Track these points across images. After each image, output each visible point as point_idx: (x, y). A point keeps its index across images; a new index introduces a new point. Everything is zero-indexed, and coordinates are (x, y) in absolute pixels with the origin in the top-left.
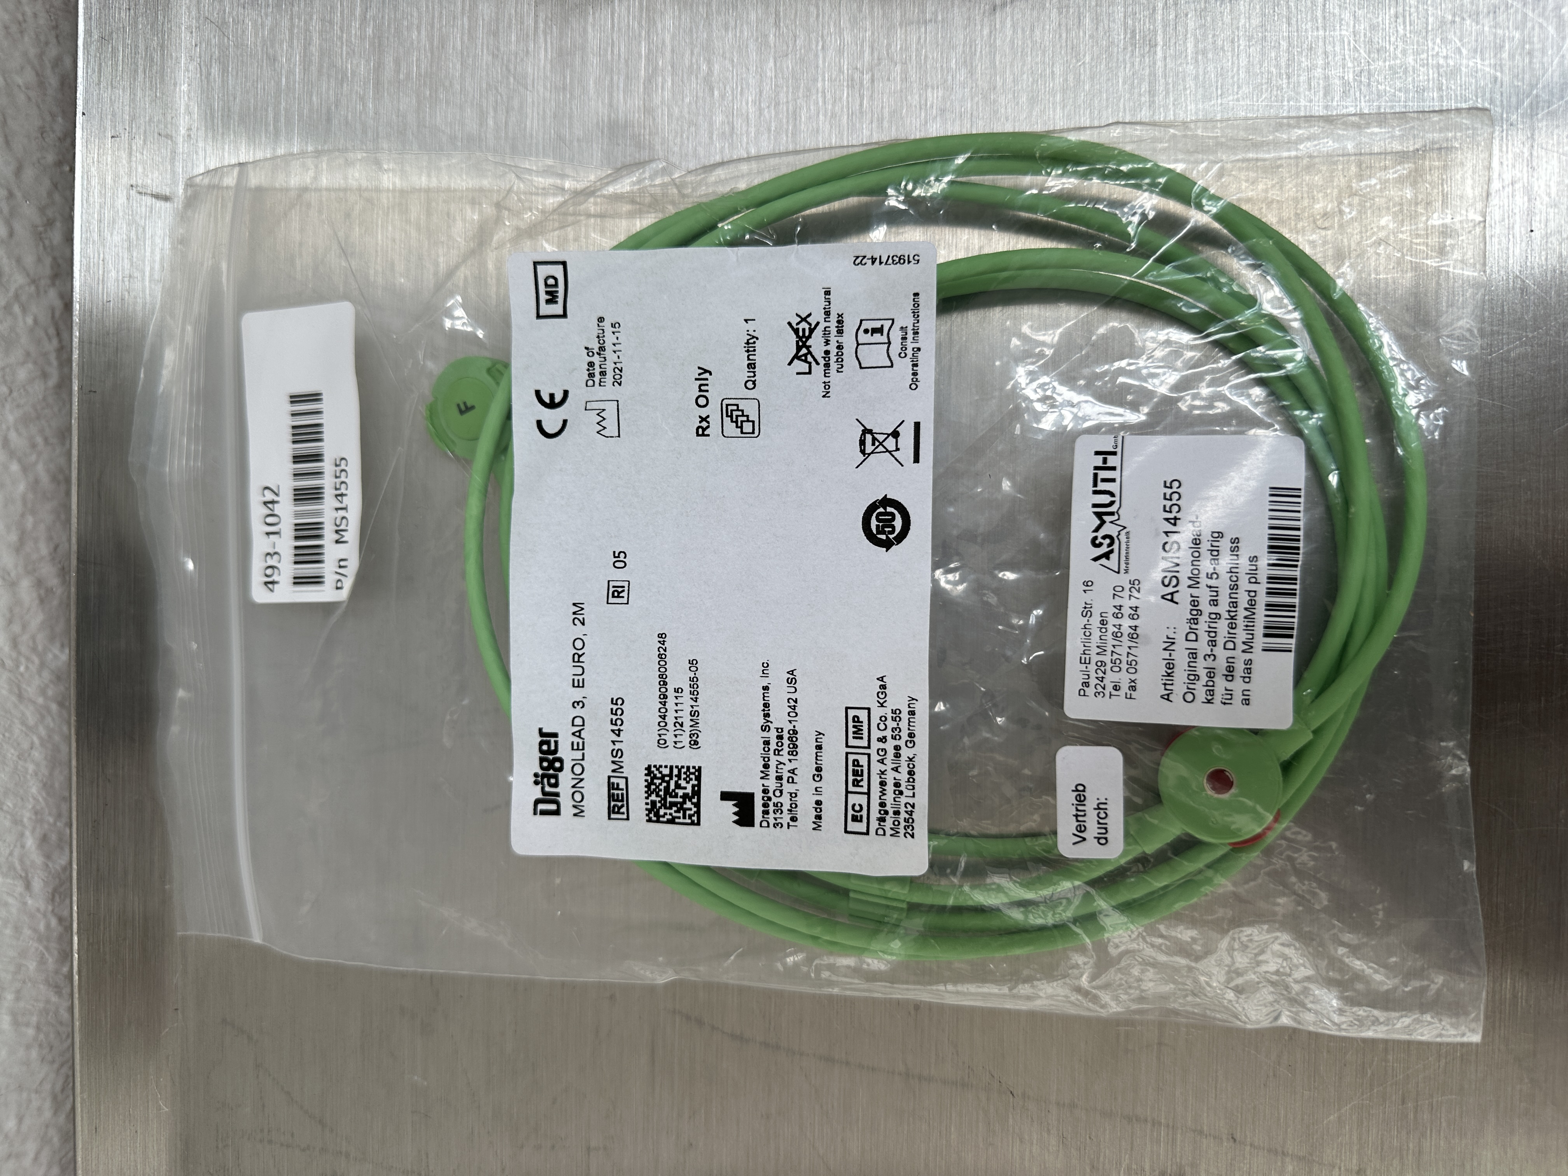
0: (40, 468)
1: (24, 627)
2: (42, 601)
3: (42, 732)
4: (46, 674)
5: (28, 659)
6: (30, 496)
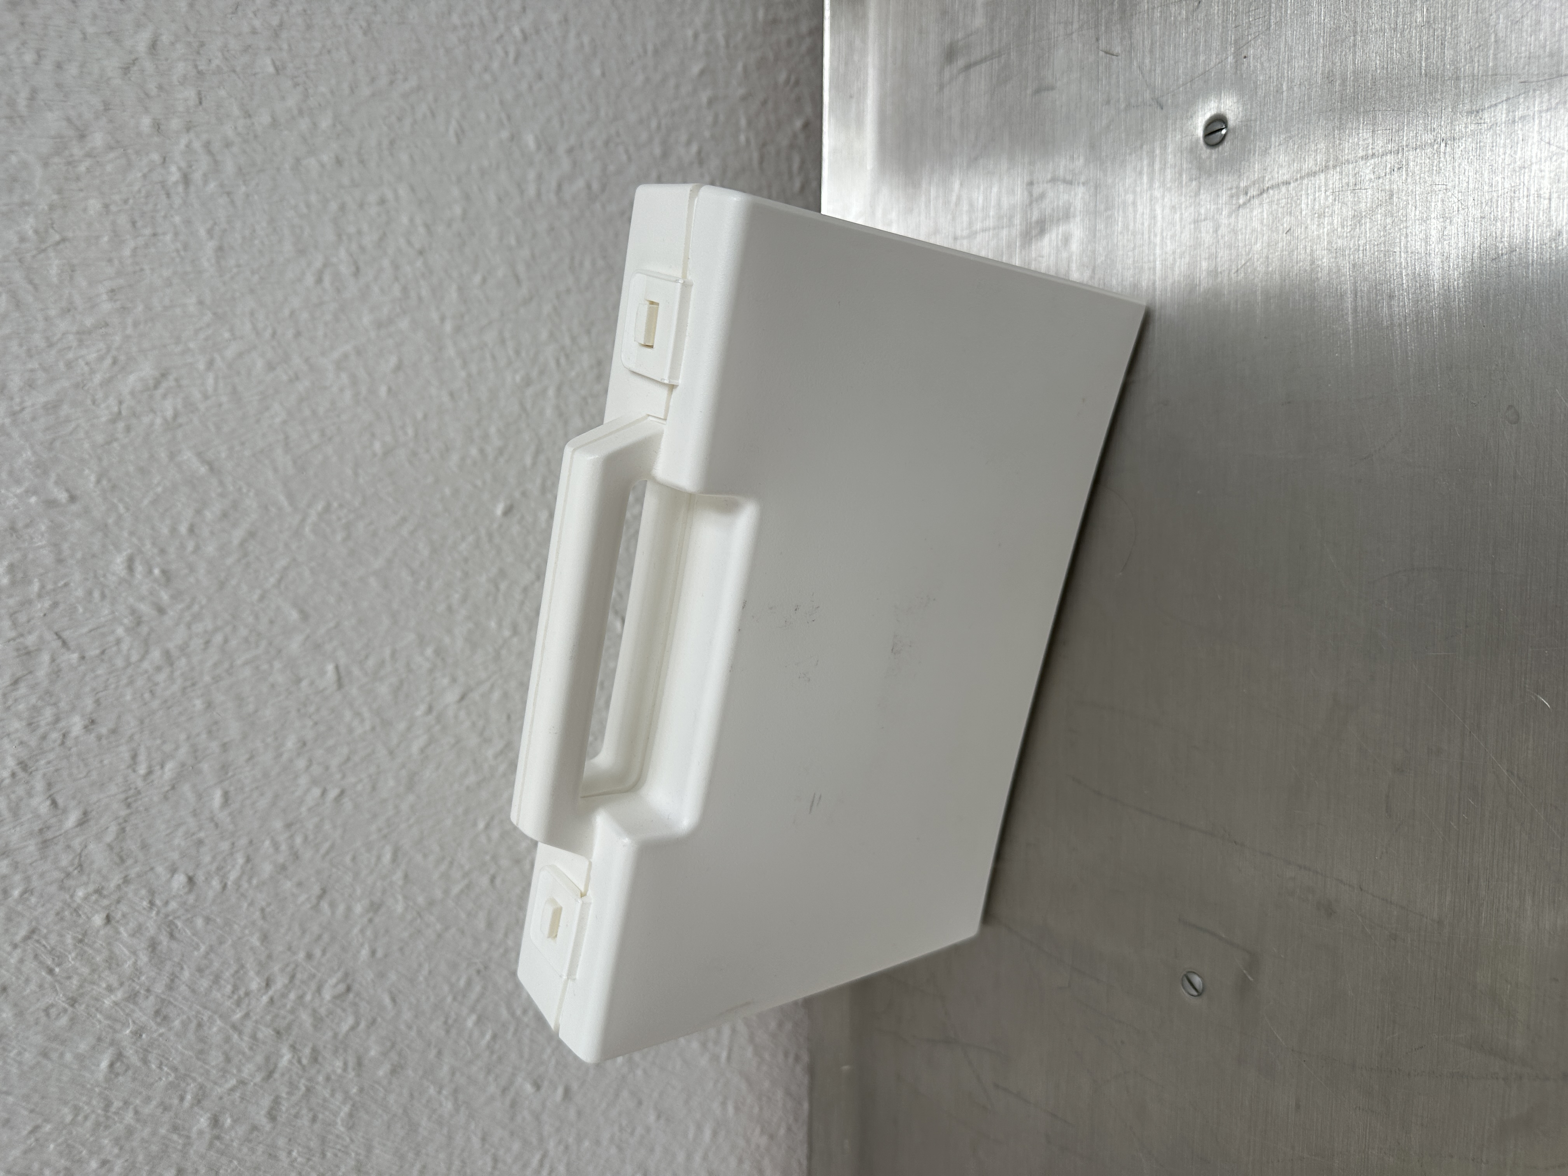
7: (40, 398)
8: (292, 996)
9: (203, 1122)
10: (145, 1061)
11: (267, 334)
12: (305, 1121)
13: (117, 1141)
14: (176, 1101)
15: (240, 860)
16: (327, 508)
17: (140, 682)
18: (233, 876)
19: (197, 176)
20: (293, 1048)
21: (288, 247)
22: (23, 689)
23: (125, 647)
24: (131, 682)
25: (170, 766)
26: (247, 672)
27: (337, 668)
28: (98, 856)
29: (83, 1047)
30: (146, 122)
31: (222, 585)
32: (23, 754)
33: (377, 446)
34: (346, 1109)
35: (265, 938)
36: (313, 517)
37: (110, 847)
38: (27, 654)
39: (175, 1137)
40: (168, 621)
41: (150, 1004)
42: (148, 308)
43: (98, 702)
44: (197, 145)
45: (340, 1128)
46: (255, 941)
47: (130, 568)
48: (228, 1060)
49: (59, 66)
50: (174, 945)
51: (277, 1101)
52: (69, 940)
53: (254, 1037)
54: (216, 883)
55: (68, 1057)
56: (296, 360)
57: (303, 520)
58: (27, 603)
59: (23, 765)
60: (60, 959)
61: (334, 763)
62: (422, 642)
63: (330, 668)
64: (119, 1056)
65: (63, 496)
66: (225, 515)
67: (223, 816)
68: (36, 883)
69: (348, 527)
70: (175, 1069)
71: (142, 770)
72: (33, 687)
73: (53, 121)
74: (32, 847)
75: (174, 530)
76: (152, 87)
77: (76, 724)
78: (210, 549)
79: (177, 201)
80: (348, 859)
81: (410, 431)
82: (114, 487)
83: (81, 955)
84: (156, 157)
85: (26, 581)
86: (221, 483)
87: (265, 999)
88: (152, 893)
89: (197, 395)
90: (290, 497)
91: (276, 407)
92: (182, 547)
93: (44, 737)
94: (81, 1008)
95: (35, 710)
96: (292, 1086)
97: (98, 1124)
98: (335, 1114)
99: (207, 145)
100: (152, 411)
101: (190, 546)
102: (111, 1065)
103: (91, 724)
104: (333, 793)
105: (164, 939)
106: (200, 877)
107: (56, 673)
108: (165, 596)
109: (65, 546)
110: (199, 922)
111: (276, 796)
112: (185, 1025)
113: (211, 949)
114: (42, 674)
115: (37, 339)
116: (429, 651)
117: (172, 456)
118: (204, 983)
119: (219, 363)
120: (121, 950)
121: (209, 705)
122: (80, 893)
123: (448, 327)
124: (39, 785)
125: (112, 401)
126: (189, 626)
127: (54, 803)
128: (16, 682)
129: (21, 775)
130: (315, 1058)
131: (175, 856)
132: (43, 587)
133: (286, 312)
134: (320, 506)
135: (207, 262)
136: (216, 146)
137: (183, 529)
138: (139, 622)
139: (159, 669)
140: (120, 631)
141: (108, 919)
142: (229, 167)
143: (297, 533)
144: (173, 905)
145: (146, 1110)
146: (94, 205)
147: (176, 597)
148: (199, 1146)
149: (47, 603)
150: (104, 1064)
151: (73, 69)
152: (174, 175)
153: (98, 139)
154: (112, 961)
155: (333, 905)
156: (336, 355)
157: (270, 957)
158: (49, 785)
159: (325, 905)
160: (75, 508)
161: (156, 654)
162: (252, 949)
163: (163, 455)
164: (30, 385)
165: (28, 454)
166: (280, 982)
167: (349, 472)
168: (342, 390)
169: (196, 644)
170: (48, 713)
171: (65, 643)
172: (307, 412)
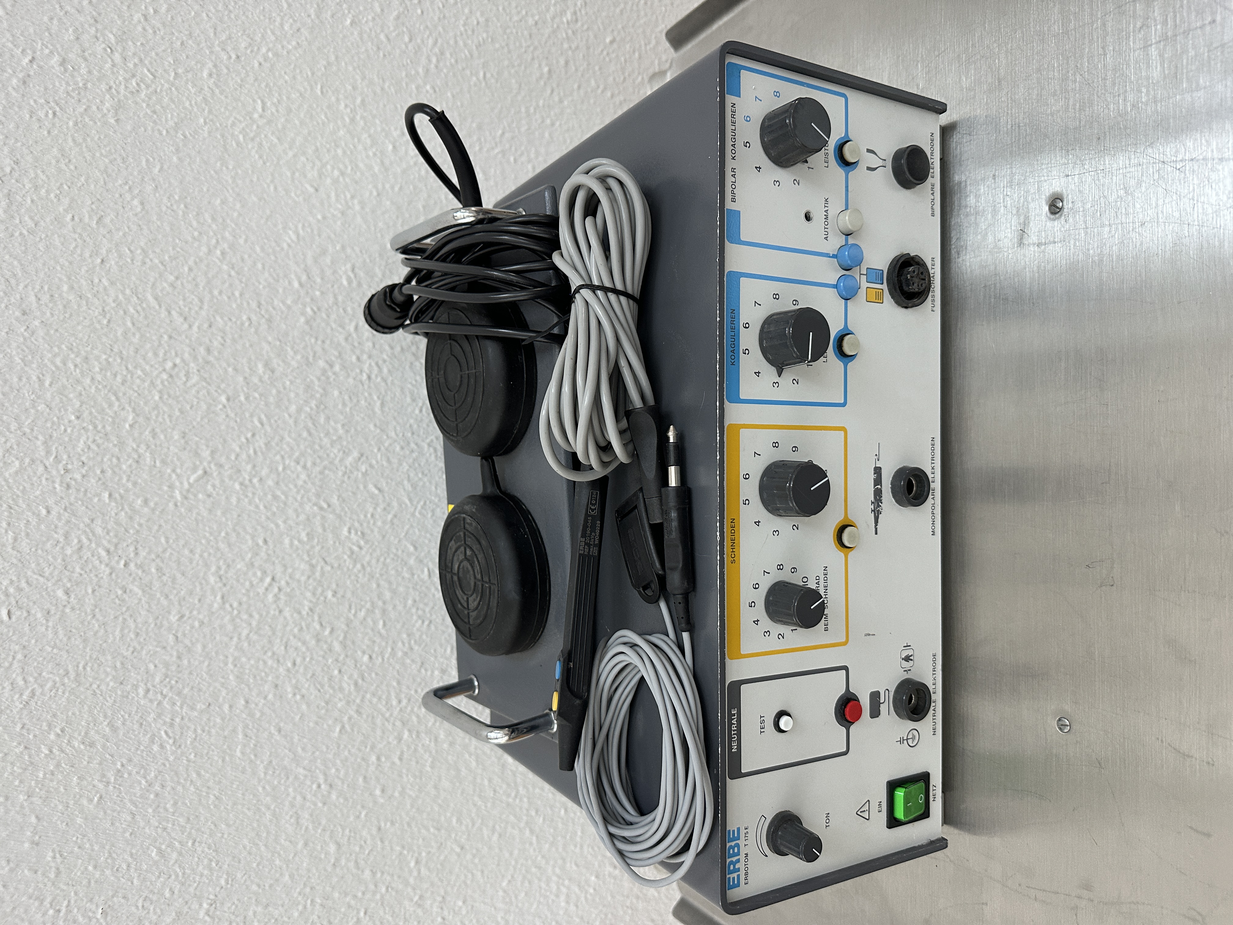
7: (318, 469)
8: (409, 708)
9: (374, 758)
10: (353, 730)
11: (401, 435)
12: (413, 763)
13: (342, 761)
14: (363, 748)
15: (389, 650)
16: (425, 503)
17: (353, 577)
18: (387, 656)
19: (373, 376)
20: (409, 731)
21: (408, 400)
22: (311, 581)
23: (347, 563)
24: (350, 576)
25: (363, 610)
26: (393, 572)
27: (429, 570)
28: (337, 647)
29: (330, 722)
30: (354, 358)
31: (384, 537)
32: (311, 605)
34: (430, 759)
35: (399, 683)
36: (419, 507)
37: (341, 642)
38: (313, 567)
39: (363, 763)
40: (363, 552)
41: (354, 708)
42: (356, 430)
43: (337, 585)
44: (373, 364)
45: (428, 769)
46: (395, 684)
47: (350, 532)
48: (383, 732)
49: (323, 342)
50: (364, 684)
51: (402, 753)
52: (326, 679)
53: (394, 724)
54: (380, 659)
55: (325, 726)
56: (413, 445)
57: (415, 509)
58: (313, 547)
59: (311, 610)
60: (322, 686)
61: (427, 610)
63: (426, 570)
64: (343, 727)
65: (325, 506)
66: (385, 509)
67: (383, 632)
68: (315, 656)
69: (433, 511)
70: (363, 734)
71: (353, 611)
72: (315, 580)
73: (321, 363)
74: (313, 642)
75: (365, 516)
76: (356, 344)
77: (329, 594)
78: (379, 523)
79: (366, 387)
80: (432, 651)
82: (344, 501)
83: (330, 686)
84: (358, 371)
85: (313, 538)
86: (383, 496)
87: (398, 709)
88: (356, 661)
89: (374, 462)
90: (410, 500)
91: (405, 464)
92: (369, 523)
93: (318, 599)
94: (330, 707)
95: (315, 589)
96: (409, 747)
97: (335, 754)
98: (426, 761)
99: (377, 364)
100: (358, 470)
101: (372, 522)
102: (340, 731)
103: (335, 593)
104: (426, 623)
105: (360, 681)
106: (374, 656)
107: (323, 574)
108: (362, 543)
109: (326, 525)
110: (373, 675)
111: (404, 624)
112: (368, 716)
113: (378, 686)
114: (318, 574)
115: (317, 447)
117: (365, 487)
118: (375, 700)
119: (382, 448)
120: (345, 685)
121: (378, 585)
122: (330, 661)
124: (316, 618)
125: (343, 468)
126: (371, 554)
127: (321, 625)
128: (309, 577)
129: (310, 613)
130: (418, 736)
131: (365, 647)
132: (318, 541)
133: (408, 425)
134: (422, 503)
135: (377, 410)
136: (380, 362)
137: (369, 516)
138: (352, 552)
139: (359, 571)
140: (346, 557)
141: (340, 671)
142: (385, 370)
143: (413, 515)
144: (364, 667)
145: (353, 751)
146: (336, 393)
147: (367, 542)
148: (372, 768)
149: (320, 547)
150: (338, 729)
151: (328, 342)
152: (365, 377)
153: (337, 368)
154: (341, 689)
155: (426, 670)
156: (428, 441)
157: (400, 691)
158: (320, 617)
159: (423, 671)
160: (330, 510)
161: (359, 566)
162: (394, 687)
163: (361, 487)
164: (314, 464)
165: (313, 491)
166: (404, 702)
167: (433, 488)
168: (430, 455)
169: (374, 562)
170: (320, 590)
171: (326, 562)
172: (417, 465)
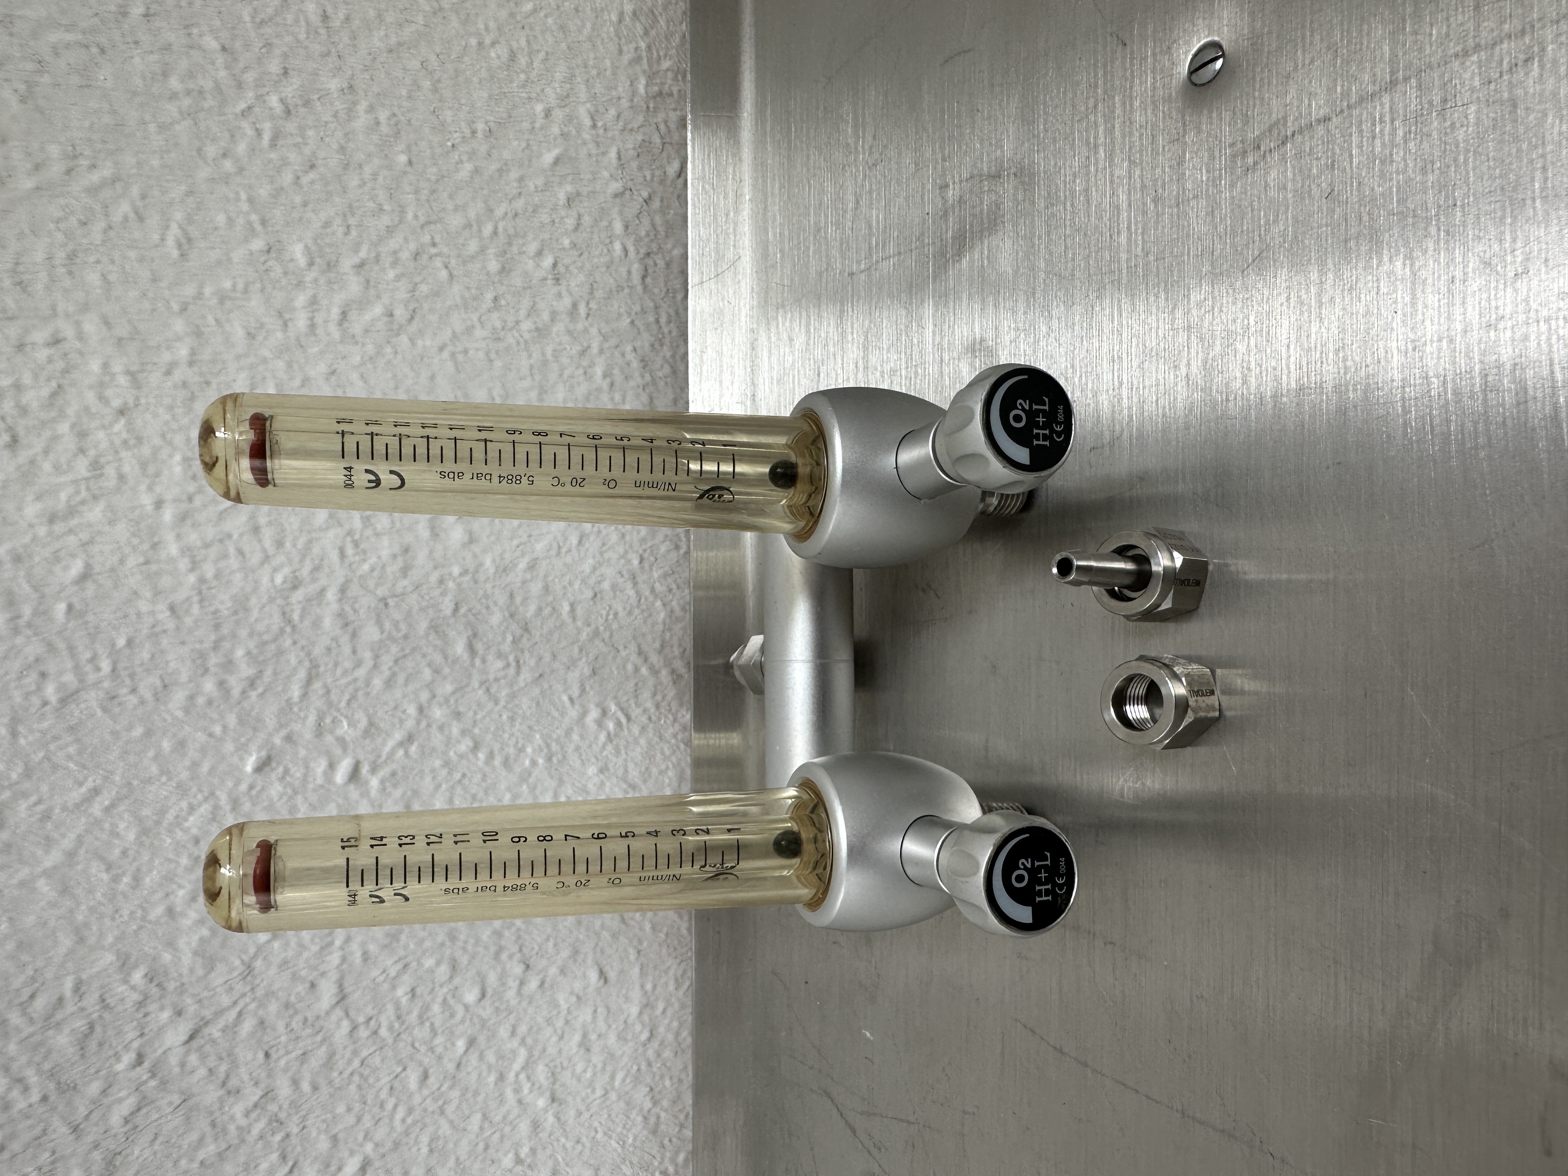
0: (674, 603)
1: (664, 698)
2: (674, 683)
3: (674, 759)
4: (677, 727)
5: (666, 716)
6: (668, 620)
33: (50, 691)
62: (125, 965)
81: (106, 666)
116: (137, 977)
123: (168, 515)
